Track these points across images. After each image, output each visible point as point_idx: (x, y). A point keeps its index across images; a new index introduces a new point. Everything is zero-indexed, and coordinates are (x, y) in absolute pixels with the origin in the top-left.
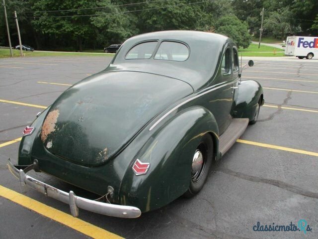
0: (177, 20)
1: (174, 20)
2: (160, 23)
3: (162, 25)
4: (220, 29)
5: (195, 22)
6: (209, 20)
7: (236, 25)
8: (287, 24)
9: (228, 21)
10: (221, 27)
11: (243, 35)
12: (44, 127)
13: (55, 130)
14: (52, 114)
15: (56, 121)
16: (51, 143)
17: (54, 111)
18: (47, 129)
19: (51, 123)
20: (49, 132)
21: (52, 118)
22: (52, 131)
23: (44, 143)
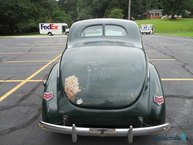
0: (26, 13)
1: (24, 13)
2: (14, 15)
3: (16, 16)
4: (56, 19)
5: (38, 14)
6: (47, 13)
7: (64, 16)
8: (91, 15)
9: (59, 14)
10: (56, 18)
11: (69, 22)
12: (67, 90)
13: (80, 90)
14: (69, 79)
15: (78, 83)
16: (81, 100)
17: (70, 77)
18: (71, 91)
19: (73, 86)
20: (75, 93)
21: (72, 83)
22: (78, 91)
23: (73, 102)
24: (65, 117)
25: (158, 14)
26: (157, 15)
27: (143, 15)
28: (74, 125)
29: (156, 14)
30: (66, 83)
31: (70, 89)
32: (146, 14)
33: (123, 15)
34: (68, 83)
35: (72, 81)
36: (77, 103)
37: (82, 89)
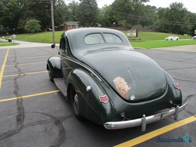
12: (120, 90)
13: (130, 88)
14: (116, 80)
15: (126, 83)
16: (133, 96)
17: (116, 79)
18: (123, 90)
19: (123, 86)
20: (127, 91)
21: (121, 83)
22: (128, 89)
23: (128, 99)
24: (123, 114)
25: (75, 25)
26: (74, 27)
27: (60, 26)
28: (144, 115)
29: (72, 25)
30: (115, 84)
31: (122, 89)
32: (63, 25)
33: (40, 26)
34: (117, 84)
35: (120, 81)
36: (131, 100)
37: (131, 87)
